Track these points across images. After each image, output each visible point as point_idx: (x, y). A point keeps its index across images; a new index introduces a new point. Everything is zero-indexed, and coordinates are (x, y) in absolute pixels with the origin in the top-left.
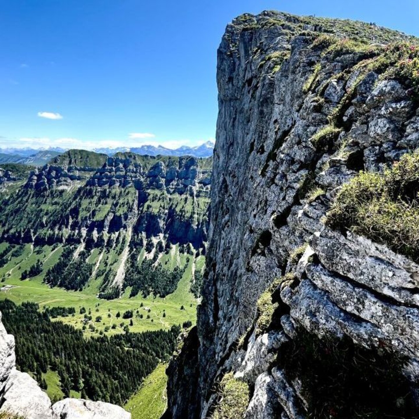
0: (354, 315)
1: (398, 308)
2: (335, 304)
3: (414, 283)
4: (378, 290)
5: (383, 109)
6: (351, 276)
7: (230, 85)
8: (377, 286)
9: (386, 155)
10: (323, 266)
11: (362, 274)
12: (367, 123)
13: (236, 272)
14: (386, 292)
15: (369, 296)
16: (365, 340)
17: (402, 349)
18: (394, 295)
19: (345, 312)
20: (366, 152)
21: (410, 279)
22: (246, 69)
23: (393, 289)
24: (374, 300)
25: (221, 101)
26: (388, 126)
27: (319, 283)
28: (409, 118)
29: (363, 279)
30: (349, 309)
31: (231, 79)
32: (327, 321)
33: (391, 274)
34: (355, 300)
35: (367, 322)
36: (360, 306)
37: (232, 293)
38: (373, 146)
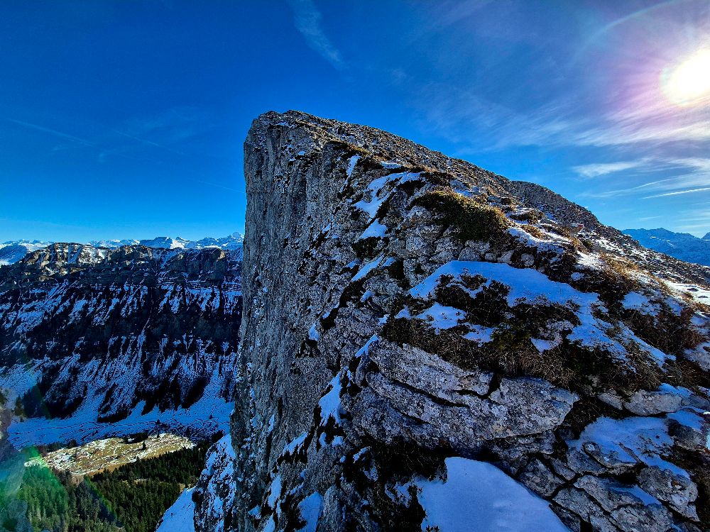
0: (414, 418)
1: (451, 409)
2: (397, 410)
3: (462, 386)
4: (434, 394)
5: (417, 229)
6: (409, 383)
7: (259, 178)
8: (432, 391)
9: (422, 268)
10: (383, 375)
11: (419, 380)
12: (404, 239)
13: (275, 371)
14: (441, 395)
15: (426, 400)
16: (427, 441)
17: (458, 444)
18: (448, 398)
19: (407, 416)
20: (405, 263)
21: (458, 383)
22: (275, 165)
23: (446, 392)
24: (431, 403)
25: (250, 194)
26: (422, 244)
27: (380, 391)
28: (438, 238)
29: (420, 385)
30: (411, 413)
31: (259, 173)
32: (392, 427)
33: (443, 380)
34: (416, 405)
35: (427, 423)
36: (420, 410)
37: (272, 394)
38: (411, 258)
